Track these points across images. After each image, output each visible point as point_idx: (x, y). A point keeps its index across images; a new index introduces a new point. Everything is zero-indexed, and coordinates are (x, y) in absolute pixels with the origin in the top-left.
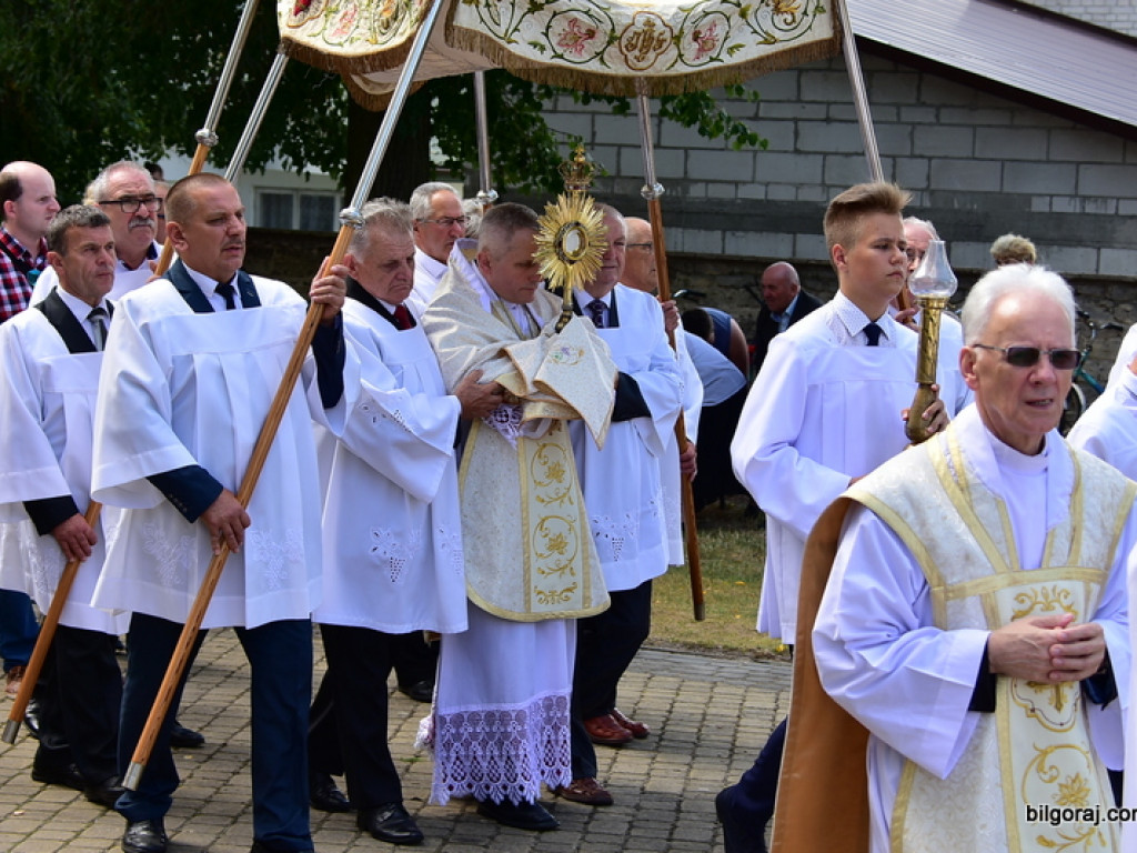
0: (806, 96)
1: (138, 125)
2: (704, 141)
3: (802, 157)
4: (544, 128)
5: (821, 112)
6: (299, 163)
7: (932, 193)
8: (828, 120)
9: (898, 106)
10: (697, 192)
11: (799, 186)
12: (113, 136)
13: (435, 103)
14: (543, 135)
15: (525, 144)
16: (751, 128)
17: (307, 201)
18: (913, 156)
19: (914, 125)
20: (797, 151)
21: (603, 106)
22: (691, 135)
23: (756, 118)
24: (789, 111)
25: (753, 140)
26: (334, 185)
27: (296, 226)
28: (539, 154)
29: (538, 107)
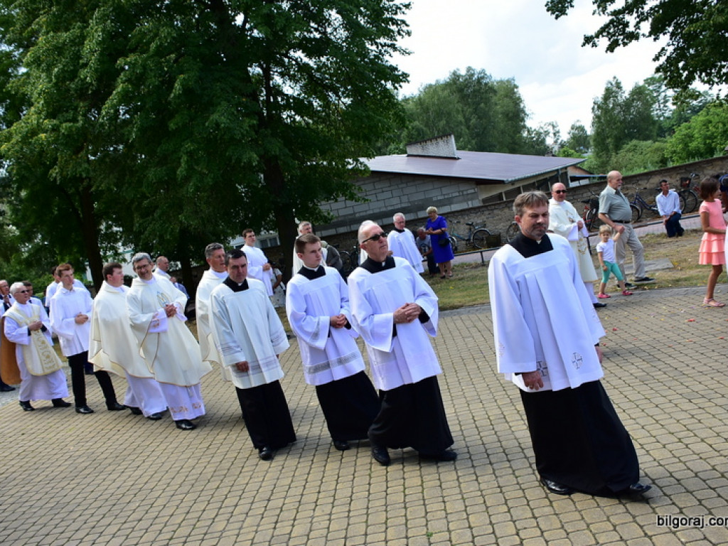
0: (377, 187)
1: (229, 231)
2: (357, 203)
3: (379, 202)
4: (320, 209)
5: (381, 190)
6: (268, 231)
7: (409, 202)
8: (383, 192)
9: (397, 185)
10: (357, 215)
11: (380, 208)
12: (224, 236)
13: (294, 210)
14: (320, 211)
15: (317, 214)
16: (366, 198)
17: (270, 240)
18: (404, 195)
19: (402, 188)
20: (378, 201)
21: (332, 201)
22: (353, 203)
23: (366, 195)
24: (373, 192)
25: (367, 200)
26: (277, 234)
27: (269, 245)
28: (320, 216)
29: (317, 205)
